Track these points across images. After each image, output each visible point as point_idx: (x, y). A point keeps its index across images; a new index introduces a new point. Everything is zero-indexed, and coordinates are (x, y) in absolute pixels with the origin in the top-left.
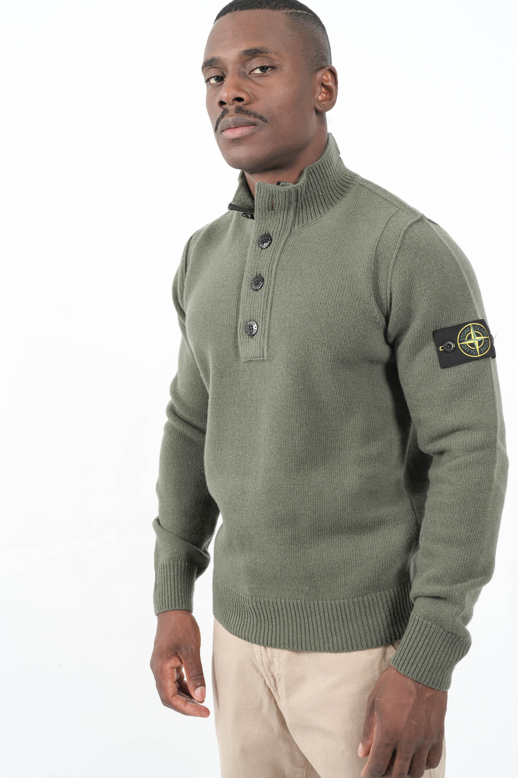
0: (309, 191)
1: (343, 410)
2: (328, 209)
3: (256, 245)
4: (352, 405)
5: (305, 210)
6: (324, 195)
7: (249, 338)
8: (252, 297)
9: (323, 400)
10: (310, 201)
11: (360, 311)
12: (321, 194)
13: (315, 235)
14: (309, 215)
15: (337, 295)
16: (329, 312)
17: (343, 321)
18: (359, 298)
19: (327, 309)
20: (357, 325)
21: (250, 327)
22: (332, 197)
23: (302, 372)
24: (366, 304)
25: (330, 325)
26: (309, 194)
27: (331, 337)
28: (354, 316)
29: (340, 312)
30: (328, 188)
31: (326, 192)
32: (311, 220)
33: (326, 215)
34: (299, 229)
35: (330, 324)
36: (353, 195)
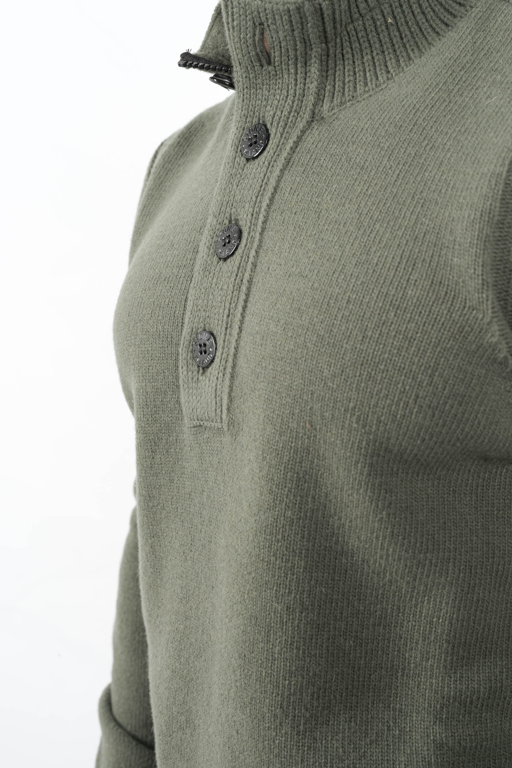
0: (361, 15)
1: (402, 578)
2: (410, 59)
3: (237, 152)
4: (426, 568)
5: (351, 62)
6: (399, 24)
7: (198, 372)
8: (214, 274)
9: (350, 548)
10: (361, 40)
11: (450, 327)
12: (390, 21)
13: (366, 123)
14: (360, 76)
15: (392, 280)
16: (367, 326)
17: (403, 354)
18: (453, 293)
19: (363, 316)
20: (440, 366)
21: (200, 345)
22: (421, 30)
23: (295, 475)
24: (471, 310)
25: (367, 360)
26: (361, 23)
27: (368, 394)
28: (433, 340)
29: (397, 326)
30: (411, 7)
31: (405, 17)
32: (362, 88)
33: (401, 75)
34: (333, 111)
35: (366, 357)
36: (474, 23)
